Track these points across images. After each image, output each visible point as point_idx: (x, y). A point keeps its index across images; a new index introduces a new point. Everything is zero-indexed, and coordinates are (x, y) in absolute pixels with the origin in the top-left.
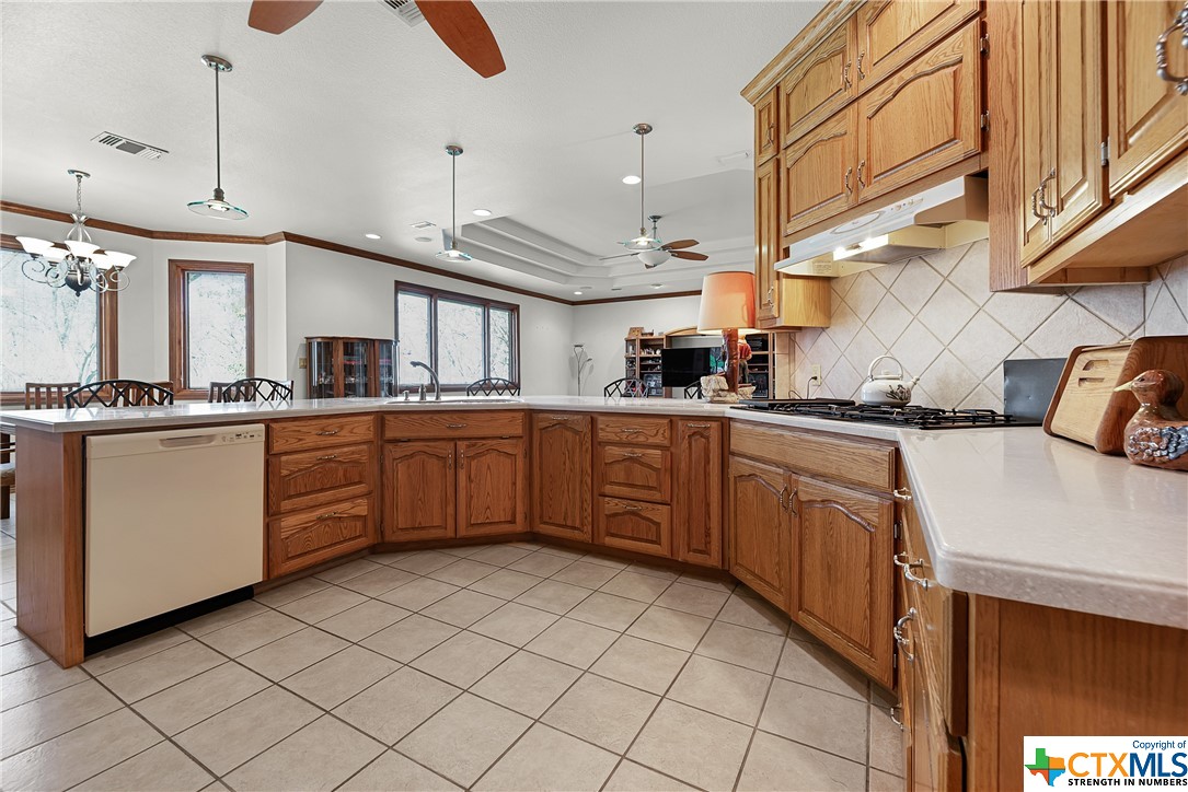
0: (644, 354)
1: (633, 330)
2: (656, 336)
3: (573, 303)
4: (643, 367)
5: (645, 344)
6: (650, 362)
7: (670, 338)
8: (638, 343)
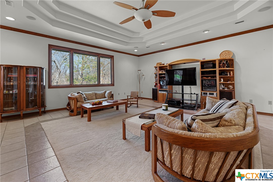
0: (160, 72)
1: (158, 64)
2: (165, 65)
3: (139, 56)
4: (160, 78)
5: (161, 68)
6: (163, 75)
7: (171, 66)
8: (158, 68)
